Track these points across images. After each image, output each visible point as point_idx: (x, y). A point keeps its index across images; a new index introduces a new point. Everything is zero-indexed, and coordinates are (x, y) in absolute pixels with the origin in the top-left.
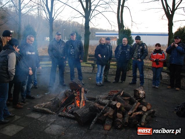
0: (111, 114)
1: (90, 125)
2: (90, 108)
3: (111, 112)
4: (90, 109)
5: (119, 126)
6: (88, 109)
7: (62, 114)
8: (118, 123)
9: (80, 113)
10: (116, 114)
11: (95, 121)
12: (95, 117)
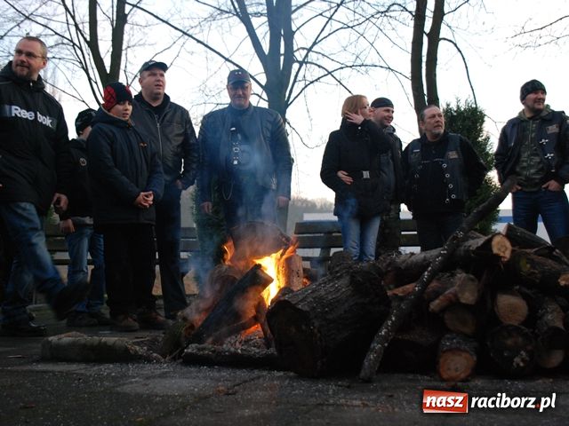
0: (468, 297)
1: (364, 356)
2: (352, 277)
3: (463, 288)
4: (353, 282)
5: (517, 360)
6: (345, 281)
7: (204, 349)
8: (509, 342)
9: (303, 300)
10: (494, 299)
11: (385, 338)
12: (386, 316)
